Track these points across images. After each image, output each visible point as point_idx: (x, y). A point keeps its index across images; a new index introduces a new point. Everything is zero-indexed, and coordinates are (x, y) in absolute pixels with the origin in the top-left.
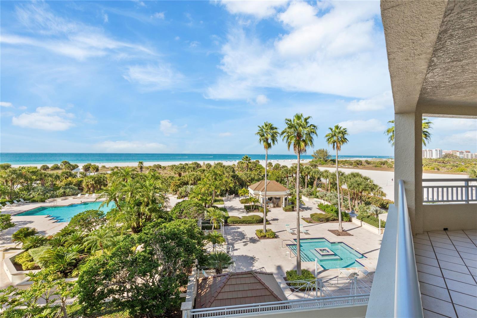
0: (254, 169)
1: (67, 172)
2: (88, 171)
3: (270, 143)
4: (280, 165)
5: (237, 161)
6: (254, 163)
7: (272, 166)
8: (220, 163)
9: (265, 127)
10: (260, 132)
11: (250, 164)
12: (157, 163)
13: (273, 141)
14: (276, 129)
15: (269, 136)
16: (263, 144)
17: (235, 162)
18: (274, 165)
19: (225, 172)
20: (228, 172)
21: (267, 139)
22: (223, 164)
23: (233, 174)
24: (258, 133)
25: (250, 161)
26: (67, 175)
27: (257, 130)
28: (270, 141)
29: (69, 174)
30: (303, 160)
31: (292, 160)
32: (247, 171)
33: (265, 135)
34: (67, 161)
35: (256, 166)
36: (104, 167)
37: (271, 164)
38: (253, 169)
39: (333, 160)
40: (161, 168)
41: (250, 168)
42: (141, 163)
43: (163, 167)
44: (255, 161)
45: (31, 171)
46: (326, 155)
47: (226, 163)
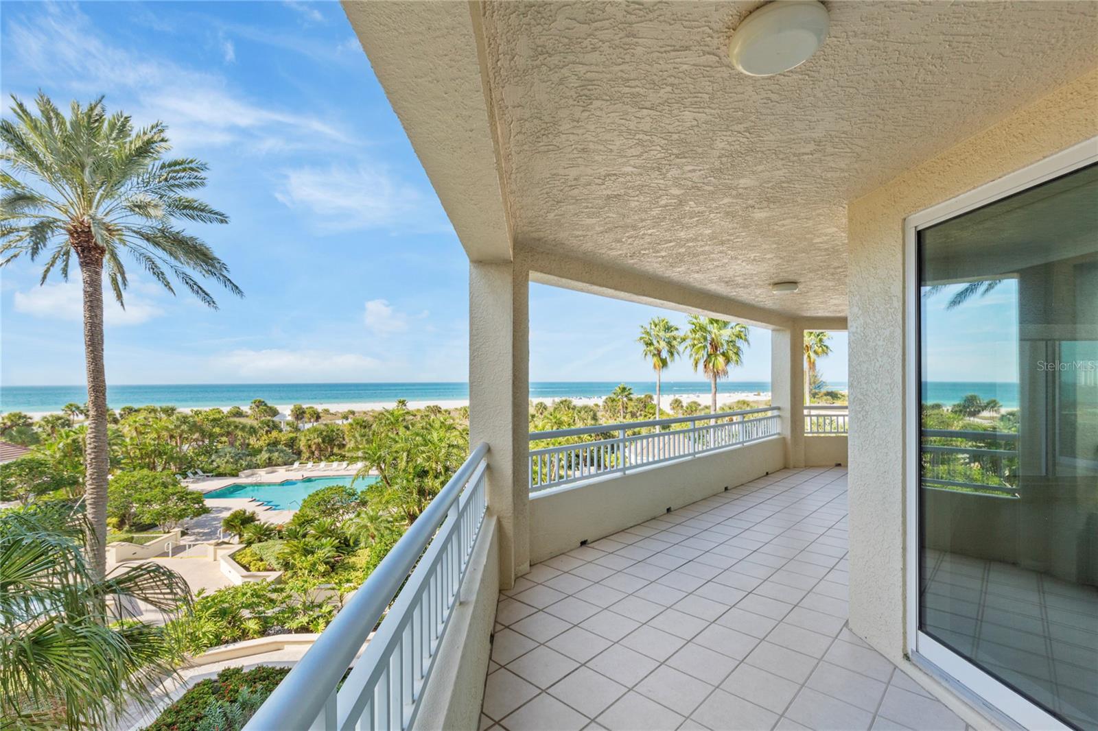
0: (641, 415)
1: (269, 421)
2: (301, 419)
3: (664, 357)
4: (700, 405)
5: (604, 398)
6: (639, 400)
7: (682, 406)
8: (566, 401)
9: (653, 327)
10: (644, 336)
11: (631, 404)
12: (432, 403)
13: (672, 354)
14: (677, 329)
15: (663, 345)
16: (652, 361)
17: (598, 401)
18: (685, 404)
19: (576, 418)
20: (584, 420)
21: (659, 352)
22: (573, 404)
23: (593, 422)
24: (641, 339)
25: (631, 396)
26: (268, 426)
27: (639, 333)
28: (664, 354)
29: (271, 424)
30: (759, 395)
31: (732, 394)
32: (624, 417)
33: (655, 342)
34: (262, 400)
35: (645, 407)
36: (327, 411)
37: (681, 402)
38: (638, 414)
39: (832, 392)
40: (439, 412)
41: (631, 412)
42: (403, 403)
43: (446, 411)
44: (643, 396)
45: (211, 418)
46: (814, 383)
47: (578, 402)
